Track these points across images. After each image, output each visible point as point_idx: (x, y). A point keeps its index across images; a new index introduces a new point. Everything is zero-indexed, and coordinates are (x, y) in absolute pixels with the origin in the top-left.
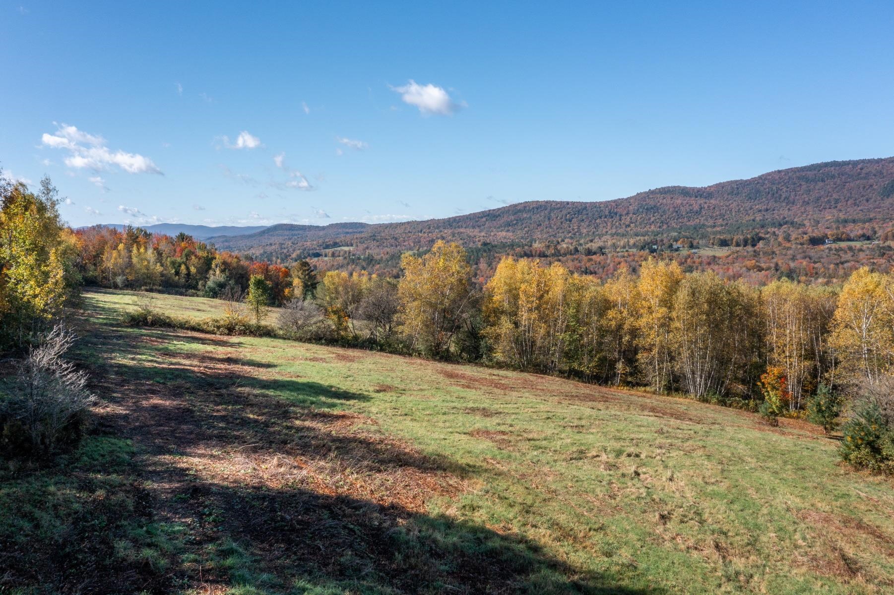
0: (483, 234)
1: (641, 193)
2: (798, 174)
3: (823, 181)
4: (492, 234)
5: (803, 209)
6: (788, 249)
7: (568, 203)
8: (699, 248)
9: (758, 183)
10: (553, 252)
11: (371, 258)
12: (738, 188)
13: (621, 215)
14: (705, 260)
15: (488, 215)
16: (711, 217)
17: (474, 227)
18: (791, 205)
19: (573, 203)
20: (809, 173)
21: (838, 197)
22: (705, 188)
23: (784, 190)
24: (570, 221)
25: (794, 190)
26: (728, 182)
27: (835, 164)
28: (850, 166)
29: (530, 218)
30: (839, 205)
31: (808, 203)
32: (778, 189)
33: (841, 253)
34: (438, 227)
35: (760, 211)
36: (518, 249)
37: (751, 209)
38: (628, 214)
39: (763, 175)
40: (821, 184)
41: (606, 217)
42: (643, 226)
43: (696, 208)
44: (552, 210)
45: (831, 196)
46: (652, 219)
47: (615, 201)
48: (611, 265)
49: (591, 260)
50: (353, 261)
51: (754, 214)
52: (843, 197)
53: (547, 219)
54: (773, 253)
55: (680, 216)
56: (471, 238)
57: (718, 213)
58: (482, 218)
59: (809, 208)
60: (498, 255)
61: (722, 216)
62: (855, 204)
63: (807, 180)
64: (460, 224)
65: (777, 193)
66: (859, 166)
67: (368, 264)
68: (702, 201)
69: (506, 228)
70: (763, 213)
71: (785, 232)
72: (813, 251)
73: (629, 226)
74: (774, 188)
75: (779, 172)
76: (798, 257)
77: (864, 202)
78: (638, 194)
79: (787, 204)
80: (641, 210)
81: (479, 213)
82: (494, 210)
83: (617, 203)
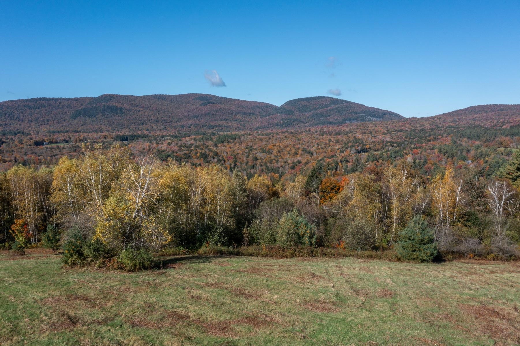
2: (23, 103)
3: (39, 108)
5: (28, 125)
6: (22, 148)
18: (21, 122)
20: (30, 103)
21: (48, 118)
23: (16, 113)
25: (22, 113)
27: (44, 99)
28: (54, 101)
30: (49, 123)
31: (32, 121)
32: (12, 112)
33: (53, 150)
35: (1, 125)
40: (38, 110)
45: (45, 117)
52: (51, 118)
54: (13, 151)
59: (33, 124)
62: (58, 123)
63: (29, 107)
65: (11, 114)
66: (59, 101)
70: (4, 126)
71: (19, 138)
72: (38, 149)
74: (9, 111)
75: (12, 101)
76: (29, 153)
77: (63, 121)
79: (19, 121)
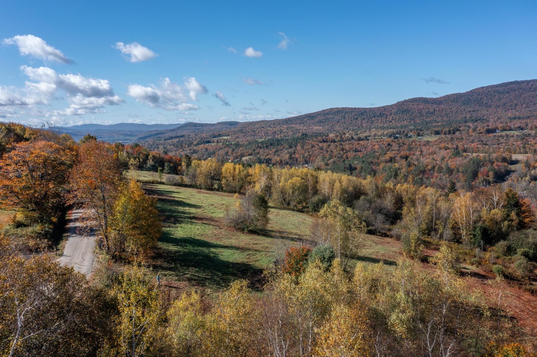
0: (305, 128)
1: (400, 102)
2: (493, 89)
3: (508, 93)
4: (311, 128)
5: (495, 110)
7: (355, 109)
8: (423, 136)
9: (470, 95)
10: (339, 139)
11: (238, 144)
12: (457, 98)
13: (387, 116)
15: (309, 117)
16: (440, 116)
17: (300, 124)
18: (488, 108)
19: (359, 109)
20: (500, 88)
21: (517, 103)
22: (438, 98)
23: (485, 99)
24: (357, 119)
25: (491, 99)
26: (452, 95)
27: (516, 82)
28: (525, 84)
29: (333, 118)
30: (517, 108)
31: (499, 107)
32: (481, 98)
33: (500, 139)
34: (279, 124)
35: (470, 112)
36: (320, 138)
37: (464, 110)
38: (391, 114)
39: (473, 90)
40: (507, 95)
41: (378, 117)
42: (399, 122)
43: (432, 110)
44: (346, 113)
45: (513, 102)
46: (405, 117)
47: (383, 107)
48: (370, 147)
49: (359, 144)
50: (228, 145)
51: (466, 113)
52: (520, 103)
53: (343, 119)
54: (462, 138)
55: (422, 115)
56: (298, 131)
57: (444, 113)
58: (305, 118)
59: (499, 110)
60: (308, 141)
61: (447, 115)
62: (527, 107)
63: (499, 92)
64: (292, 122)
65: (480, 100)
66: (531, 84)
67: (236, 147)
68: (435, 106)
69: (319, 124)
70: (472, 113)
71: (476, 125)
72: (484, 138)
73: (391, 122)
74: (479, 98)
75: (483, 88)
76: (476, 140)
77: (533, 105)
78: (398, 102)
79: (486, 107)
80: (399, 112)
81: (303, 115)
82: (312, 113)
83: (385, 108)
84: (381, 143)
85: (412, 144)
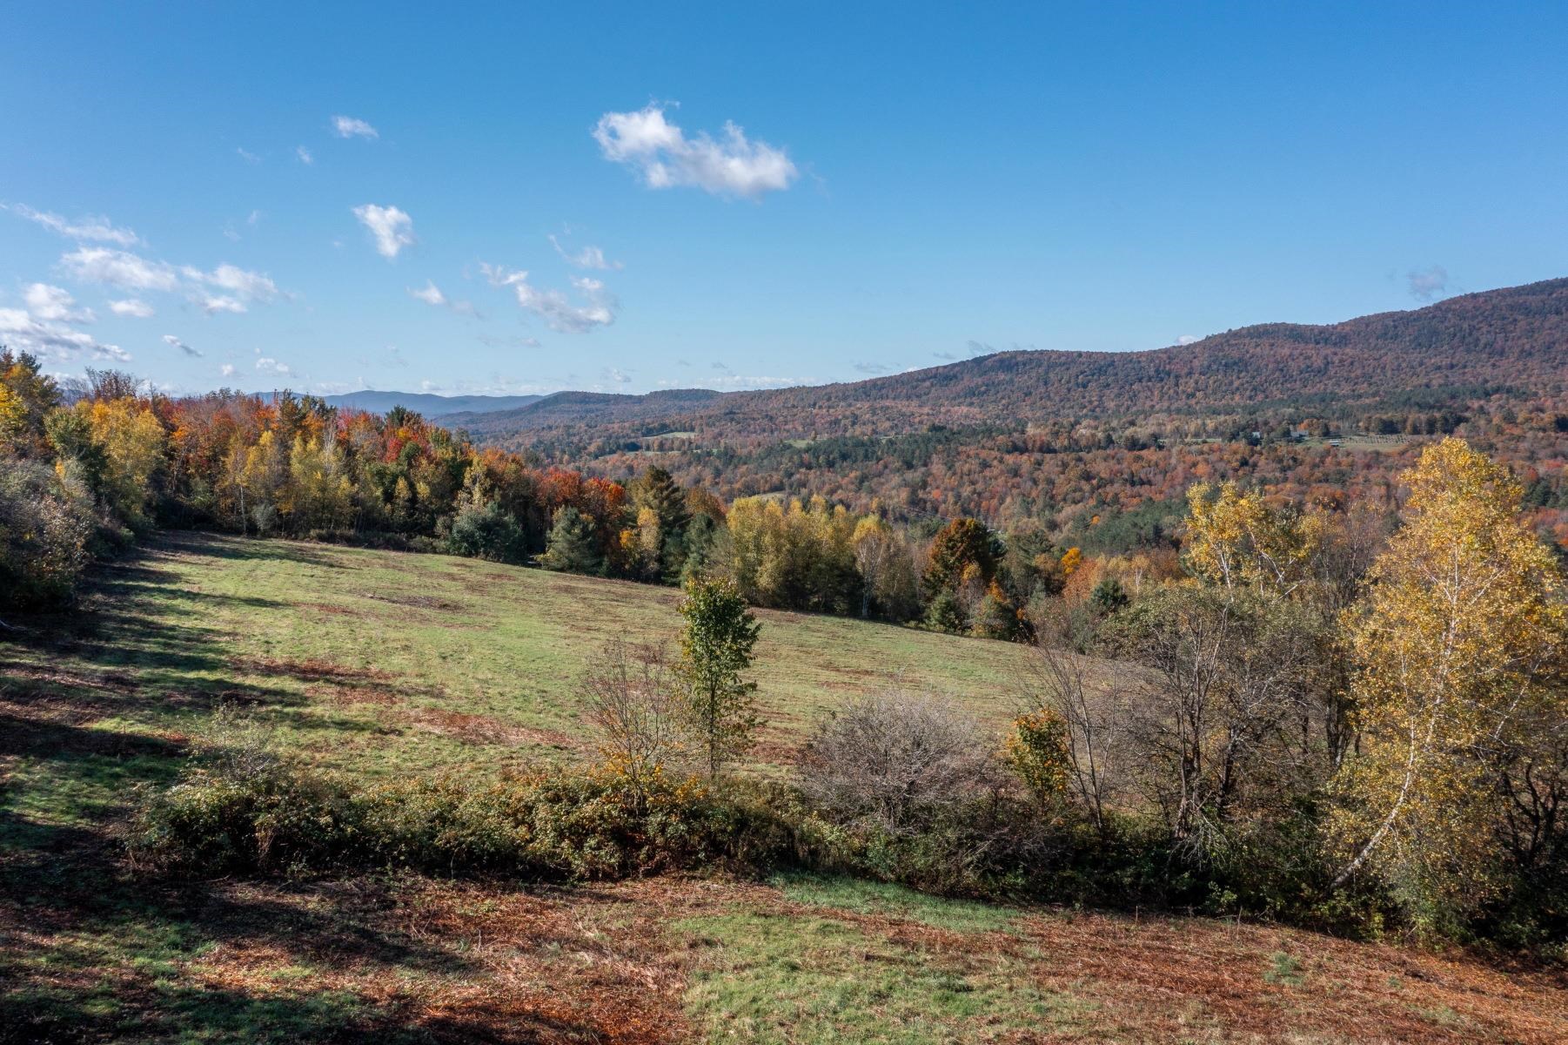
0: (926, 410)
1: (1215, 337)
2: (1509, 300)
3: (1558, 312)
4: (943, 409)
5: (1520, 366)
6: (1520, 438)
7: (1080, 354)
8: (1340, 437)
9: (1434, 317)
10: (1066, 443)
11: (730, 453)
12: (1396, 327)
13: (1177, 377)
14: (1360, 460)
15: (935, 377)
16: (1347, 380)
17: (909, 398)
18: (1497, 358)
19: (1090, 355)
20: (1530, 298)
22: (1334, 327)
23: (1484, 330)
24: (1085, 386)
25: (1503, 330)
26: (1377, 316)
29: (1012, 381)
31: (1530, 354)
32: (1472, 329)
34: (845, 398)
35: (1439, 368)
36: (1001, 439)
37: (1421, 364)
38: (1190, 374)
39: (1443, 303)
40: (1555, 319)
41: (1150, 380)
42: (1219, 395)
43: (1318, 362)
44: (1051, 367)
46: (1236, 384)
47: (1166, 351)
48: (1180, 469)
49: (1139, 458)
50: (698, 458)
51: (1427, 373)
53: (1041, 384)
54: (1492, 446)
55: (1287, 378)
56: (907, 418)
57: (1359, 372)
58: (924, 380)
59: (1533, 363)
60: (964, 448)
61: (1367, 377)
63: (1528, 311)
64: (884, 391)
65: (1470, 334)
67: (727, 464)
68: (1329, 351)
69: (968, 400)
70: (1445, 372)
71: (1501, 407)
73: (1193, 395)
74: (1465, 326)
75: (1474, 296)
76: (1541, 454)
78: (1208, 338)
79: (1491, 355)
80: (1215, 367)
81: (919, 372)
82: (945, 367)
83: (1171, 354)
84: (1213, 457)
85: (1323, 462)
